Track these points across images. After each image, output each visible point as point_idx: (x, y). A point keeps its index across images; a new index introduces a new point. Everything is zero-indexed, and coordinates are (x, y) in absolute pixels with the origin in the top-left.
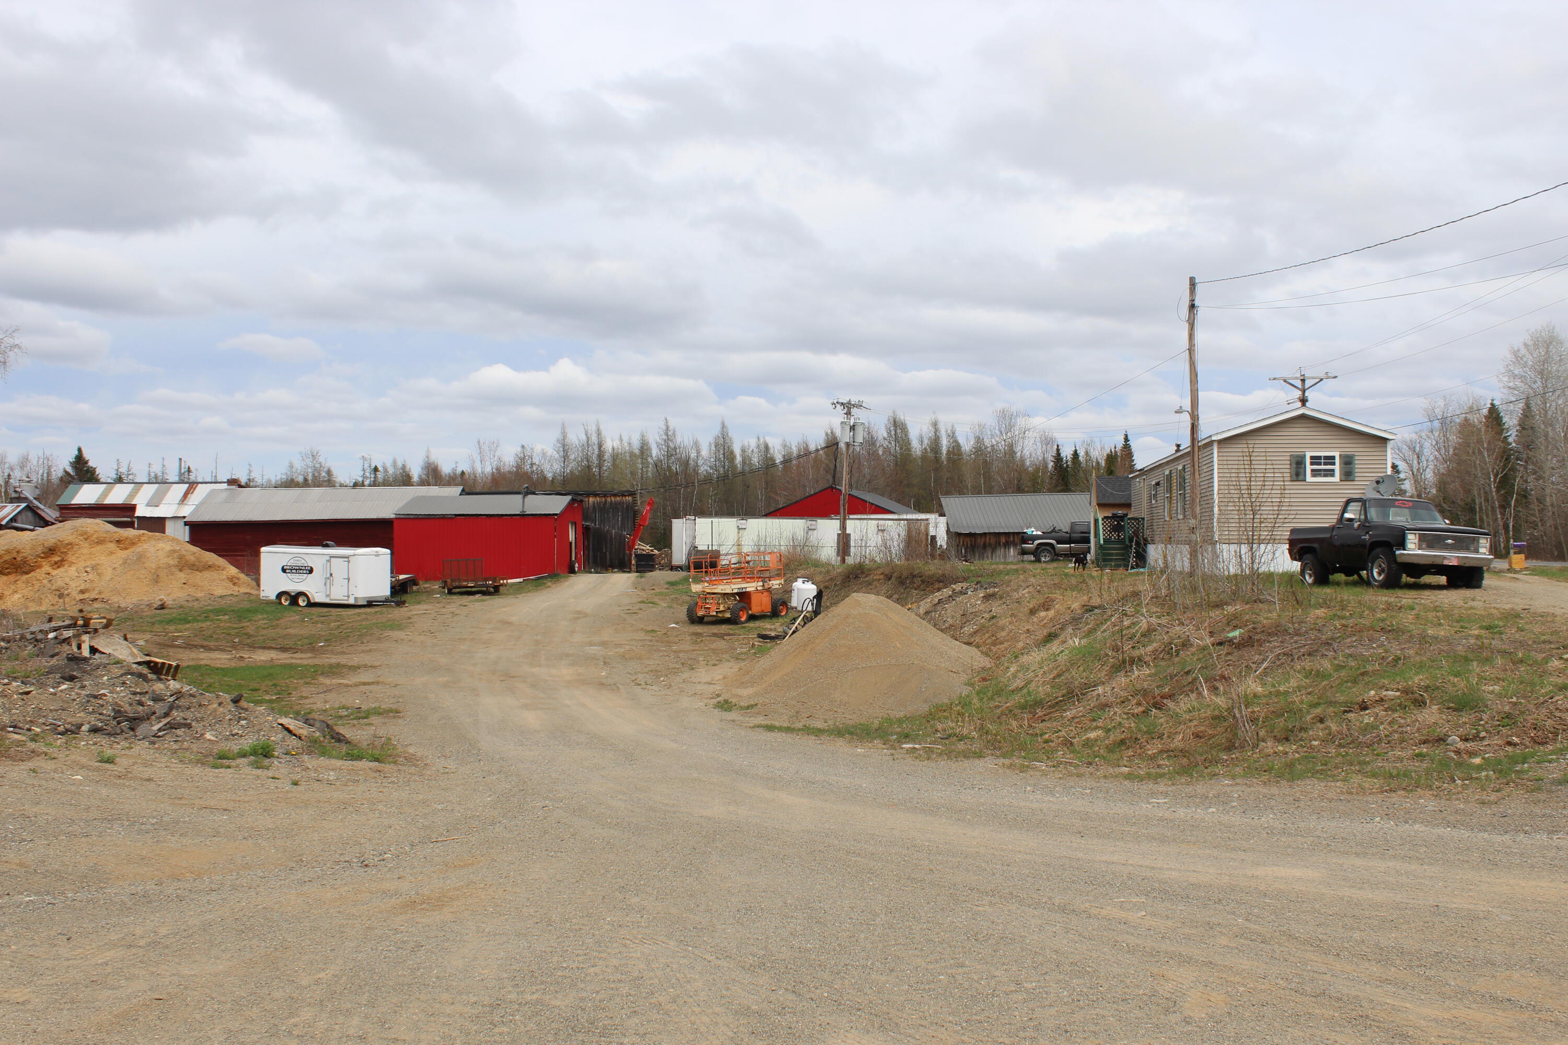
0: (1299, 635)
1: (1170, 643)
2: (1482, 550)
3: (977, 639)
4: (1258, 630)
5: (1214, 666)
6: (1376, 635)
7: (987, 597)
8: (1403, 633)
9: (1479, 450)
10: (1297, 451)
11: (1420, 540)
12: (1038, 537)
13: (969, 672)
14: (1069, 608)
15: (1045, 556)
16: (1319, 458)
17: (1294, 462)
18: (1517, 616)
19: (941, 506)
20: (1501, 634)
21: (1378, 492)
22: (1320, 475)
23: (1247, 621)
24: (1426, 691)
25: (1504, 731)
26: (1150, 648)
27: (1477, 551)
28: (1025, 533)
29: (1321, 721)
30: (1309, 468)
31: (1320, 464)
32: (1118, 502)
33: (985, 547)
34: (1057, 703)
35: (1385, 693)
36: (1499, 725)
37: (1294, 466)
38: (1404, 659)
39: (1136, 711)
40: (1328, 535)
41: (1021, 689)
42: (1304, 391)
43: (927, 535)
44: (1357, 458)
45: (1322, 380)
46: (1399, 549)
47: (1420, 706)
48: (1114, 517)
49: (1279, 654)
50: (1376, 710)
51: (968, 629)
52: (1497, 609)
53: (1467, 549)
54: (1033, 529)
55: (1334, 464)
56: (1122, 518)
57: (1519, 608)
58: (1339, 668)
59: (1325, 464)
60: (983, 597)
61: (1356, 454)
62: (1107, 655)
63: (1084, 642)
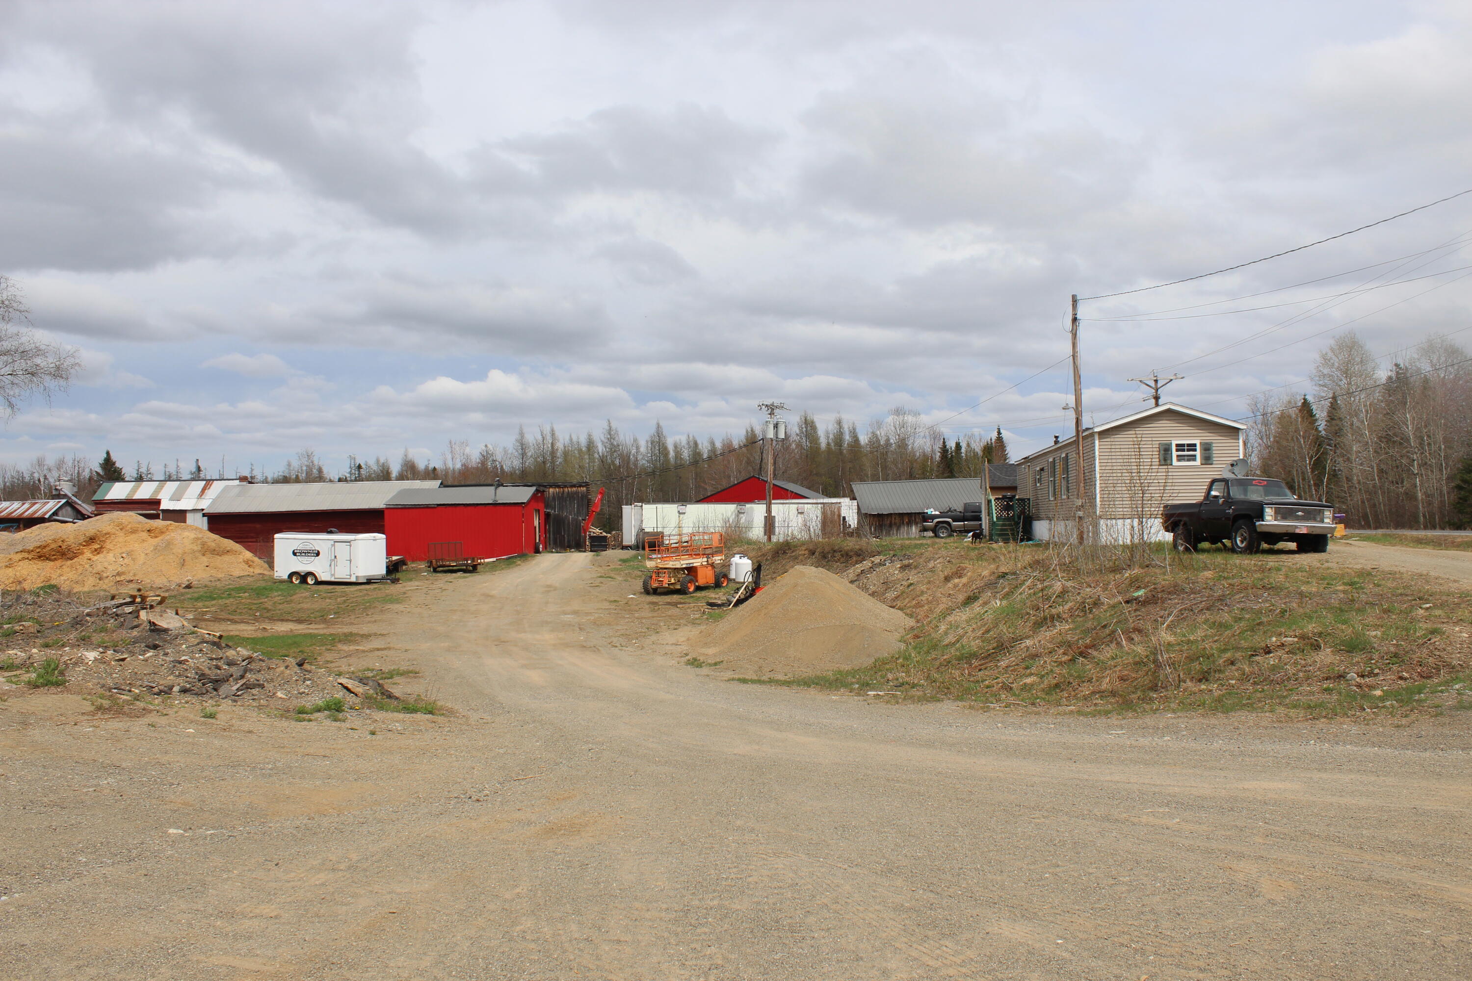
0: (1195, 593)
1: (1084, 603)
2: (1326, 520)
3: (899, 603)
4: (1159, 590)
5: (1126, 620)
6: (1260, 592)
7: (903, 568)
8: (1282, 590)
9: (1297, 438)
10: (1165, 440)
11: (1276, 513)
12: (934, 517)
13: (901, 630)
14: (980, 575)
15: (943, 532)
16: (1183, 445)
17: (1162, 449)
18: (1369, 574)
19: (852, 491)
20: (1363, 589)
21: (1233, 473)
22: (1184, 460)
23: (1148, 582)
24: (1319, 637)
25: (1394, 667)
26: (1067, 607)
27: (1322, 522)
28: (924, 513)
29: (1232, 663)
30: (1175, 454)
31: (1183, 450)
32: (1005, 485)
33: (891, 526)
34: (989, 655)
35: (1285, 639)
36: (1389, 663)
37: (1162, 452)
38: (1290, 611)
39: (1063, 659)
40: (1196, 510)
41: (954, 644)
42: (1157, 390)
43: (839, 515)
44: (1214, 445)
45: (1171, 380)
46: (1259, 521)
47: (1316, 649)
48: (1004, 498)
49: (1181, 610)
50: (1279, 653)
51: (890, 595)
52: (1351, 568)
53: (1315, 520)
54: (932, 510)
55: (1195, 450)
56: (1012, 498)
57: (1368, 567)
58: (1238, 620)
59: (1188, 450)
60: (900, 568)
61: (1214, 441)
62: (1028, 613)
63: (1004, 602)
